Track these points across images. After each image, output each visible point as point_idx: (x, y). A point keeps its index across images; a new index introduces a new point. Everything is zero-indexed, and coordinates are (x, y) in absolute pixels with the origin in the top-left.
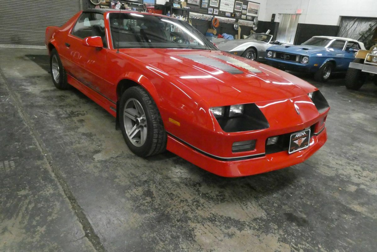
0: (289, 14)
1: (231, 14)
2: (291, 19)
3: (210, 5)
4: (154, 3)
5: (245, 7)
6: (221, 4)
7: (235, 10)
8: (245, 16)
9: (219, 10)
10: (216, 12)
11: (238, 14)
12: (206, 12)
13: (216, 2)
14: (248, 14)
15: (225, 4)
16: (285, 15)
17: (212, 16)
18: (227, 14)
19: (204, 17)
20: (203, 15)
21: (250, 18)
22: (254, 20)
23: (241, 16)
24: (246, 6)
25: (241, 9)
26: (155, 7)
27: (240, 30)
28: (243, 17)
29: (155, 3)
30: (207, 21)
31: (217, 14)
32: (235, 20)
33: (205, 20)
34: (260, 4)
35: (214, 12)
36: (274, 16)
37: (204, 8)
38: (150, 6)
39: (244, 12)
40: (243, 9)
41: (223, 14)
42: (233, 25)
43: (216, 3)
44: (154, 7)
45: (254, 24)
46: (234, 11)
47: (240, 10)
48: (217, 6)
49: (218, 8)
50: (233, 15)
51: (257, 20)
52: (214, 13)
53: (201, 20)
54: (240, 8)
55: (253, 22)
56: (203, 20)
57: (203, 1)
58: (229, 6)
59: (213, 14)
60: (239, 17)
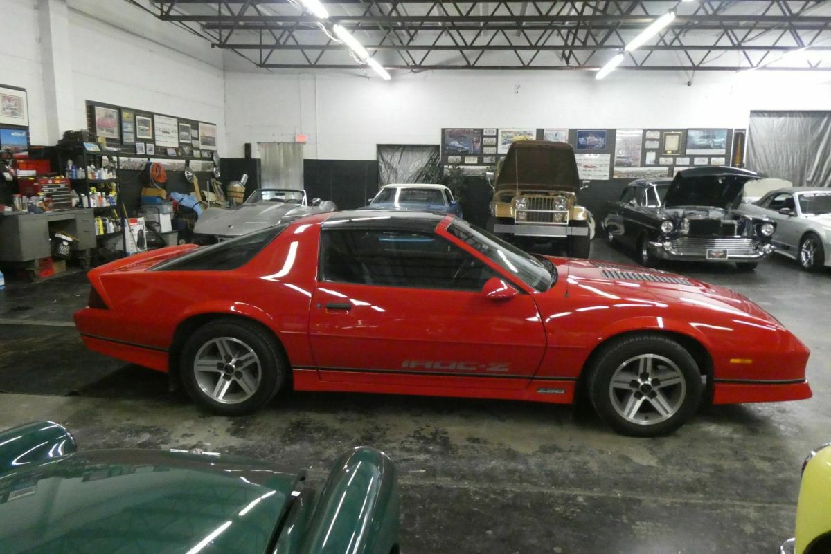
0: (279, 144)
1: (177, 150)
2: (284, 152)
3: (139, 136)
4: (25, 143)
5: (194, 133)
6: (156, 133)
7: (181, 141)
8: (198, 152)
9: (155, 146)
10: (150, 150)
11: (186, 149)
12: (131, 151)
13: (147, 128)
14: (202, 147)
15: (163, 131)
16: (270, 145)
17: (146, 160)
18: (170, 152)
19: (132, 164)
20: (129, 160)
21: (205, 155)
22: (214, 158)
23: (192, 152)
24: (196, 131)
25: (190, 138)
26: (29, 153)
27: (195, 181)
28: (196, 153)
29: (29, 144)
30: (138, 171)
31: (152, 153)
32: (183, 161)
33: (134, 171)
34: (215, 125)
35: (147, 149)
36: (248, 147)
37: (128, 145)
38: (18, 152)
39: (195, 143)
40: (193, 138)
41: (163, 152)
42: (184, 172)
43: (147, 130)
44: (26, 153)
45: (215, 166)
46: (180, 143)
47: (189, 140)
48: (150, 138)
49: (153, 141)
50: (179, 153)
51: (217, 156)
52: (149, 153)
53: (127, 170)
54: (188, 136)
55: (212, 162)
56: (130, 170)
57: (125, 130)
58: (170, 135)
59: (145, 156)
60: (189, 155)
